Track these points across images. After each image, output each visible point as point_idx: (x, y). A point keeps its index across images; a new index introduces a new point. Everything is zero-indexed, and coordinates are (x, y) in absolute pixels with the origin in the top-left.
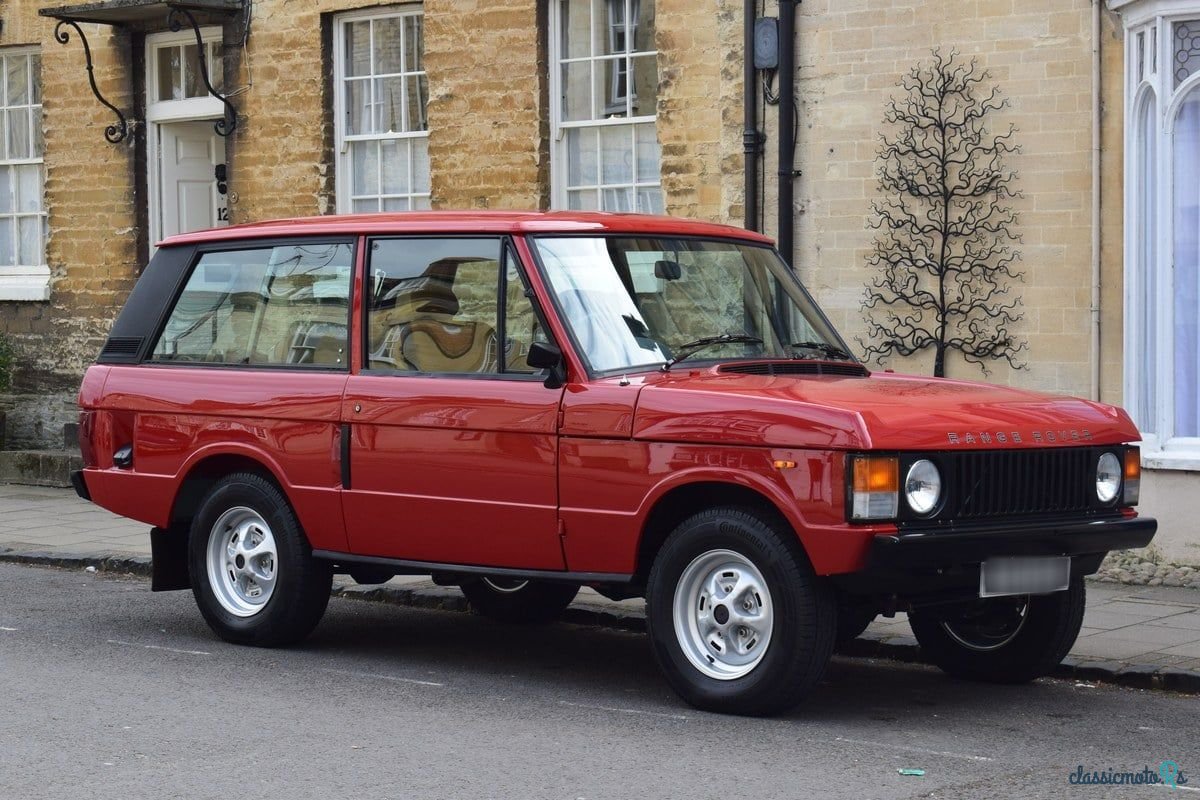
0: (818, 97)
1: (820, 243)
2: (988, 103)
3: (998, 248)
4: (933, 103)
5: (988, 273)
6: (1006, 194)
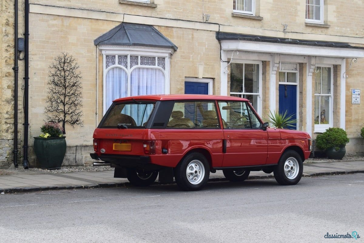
0: (32, 60)
1: (32, 96)
2: (75, 66)
3: (77, 99)
4: (62, 64)
5: (76, 105)
6: (79, 87)
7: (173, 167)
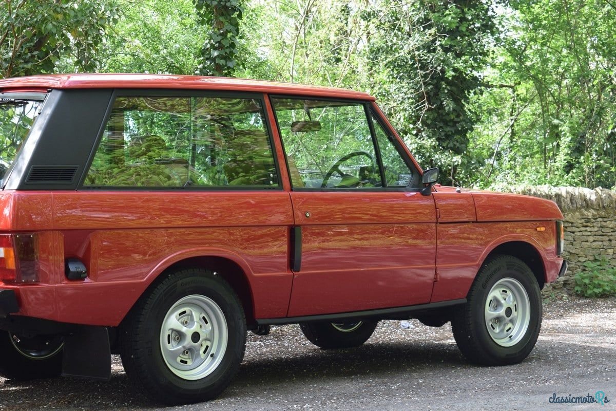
7: (108, 327)
